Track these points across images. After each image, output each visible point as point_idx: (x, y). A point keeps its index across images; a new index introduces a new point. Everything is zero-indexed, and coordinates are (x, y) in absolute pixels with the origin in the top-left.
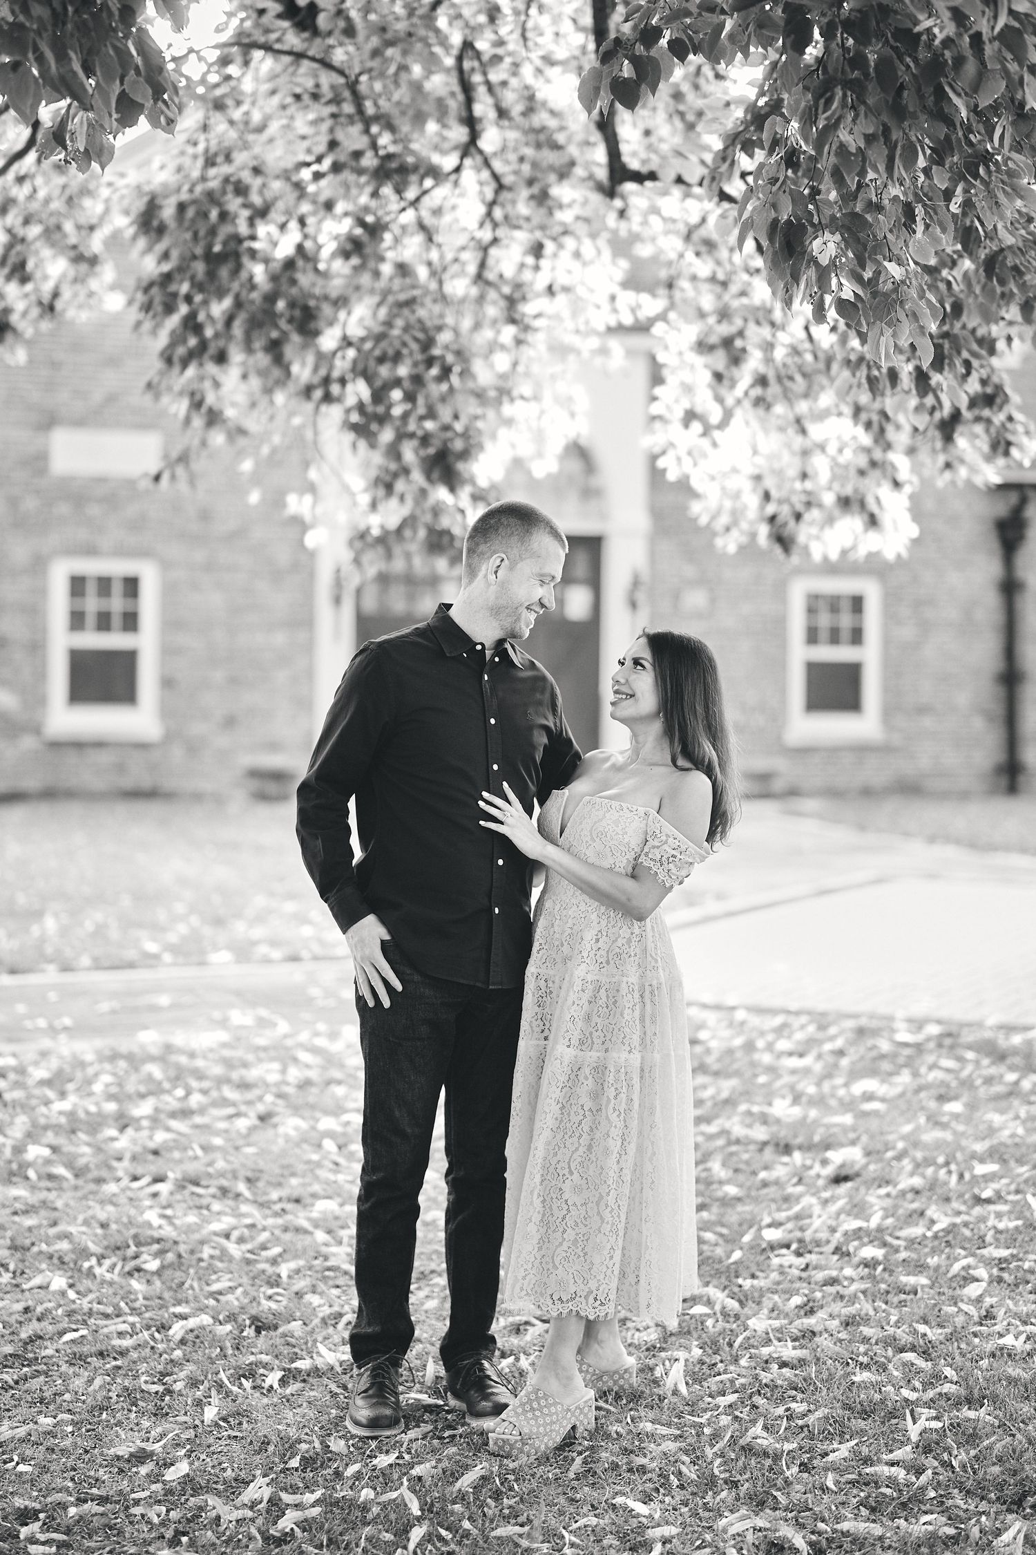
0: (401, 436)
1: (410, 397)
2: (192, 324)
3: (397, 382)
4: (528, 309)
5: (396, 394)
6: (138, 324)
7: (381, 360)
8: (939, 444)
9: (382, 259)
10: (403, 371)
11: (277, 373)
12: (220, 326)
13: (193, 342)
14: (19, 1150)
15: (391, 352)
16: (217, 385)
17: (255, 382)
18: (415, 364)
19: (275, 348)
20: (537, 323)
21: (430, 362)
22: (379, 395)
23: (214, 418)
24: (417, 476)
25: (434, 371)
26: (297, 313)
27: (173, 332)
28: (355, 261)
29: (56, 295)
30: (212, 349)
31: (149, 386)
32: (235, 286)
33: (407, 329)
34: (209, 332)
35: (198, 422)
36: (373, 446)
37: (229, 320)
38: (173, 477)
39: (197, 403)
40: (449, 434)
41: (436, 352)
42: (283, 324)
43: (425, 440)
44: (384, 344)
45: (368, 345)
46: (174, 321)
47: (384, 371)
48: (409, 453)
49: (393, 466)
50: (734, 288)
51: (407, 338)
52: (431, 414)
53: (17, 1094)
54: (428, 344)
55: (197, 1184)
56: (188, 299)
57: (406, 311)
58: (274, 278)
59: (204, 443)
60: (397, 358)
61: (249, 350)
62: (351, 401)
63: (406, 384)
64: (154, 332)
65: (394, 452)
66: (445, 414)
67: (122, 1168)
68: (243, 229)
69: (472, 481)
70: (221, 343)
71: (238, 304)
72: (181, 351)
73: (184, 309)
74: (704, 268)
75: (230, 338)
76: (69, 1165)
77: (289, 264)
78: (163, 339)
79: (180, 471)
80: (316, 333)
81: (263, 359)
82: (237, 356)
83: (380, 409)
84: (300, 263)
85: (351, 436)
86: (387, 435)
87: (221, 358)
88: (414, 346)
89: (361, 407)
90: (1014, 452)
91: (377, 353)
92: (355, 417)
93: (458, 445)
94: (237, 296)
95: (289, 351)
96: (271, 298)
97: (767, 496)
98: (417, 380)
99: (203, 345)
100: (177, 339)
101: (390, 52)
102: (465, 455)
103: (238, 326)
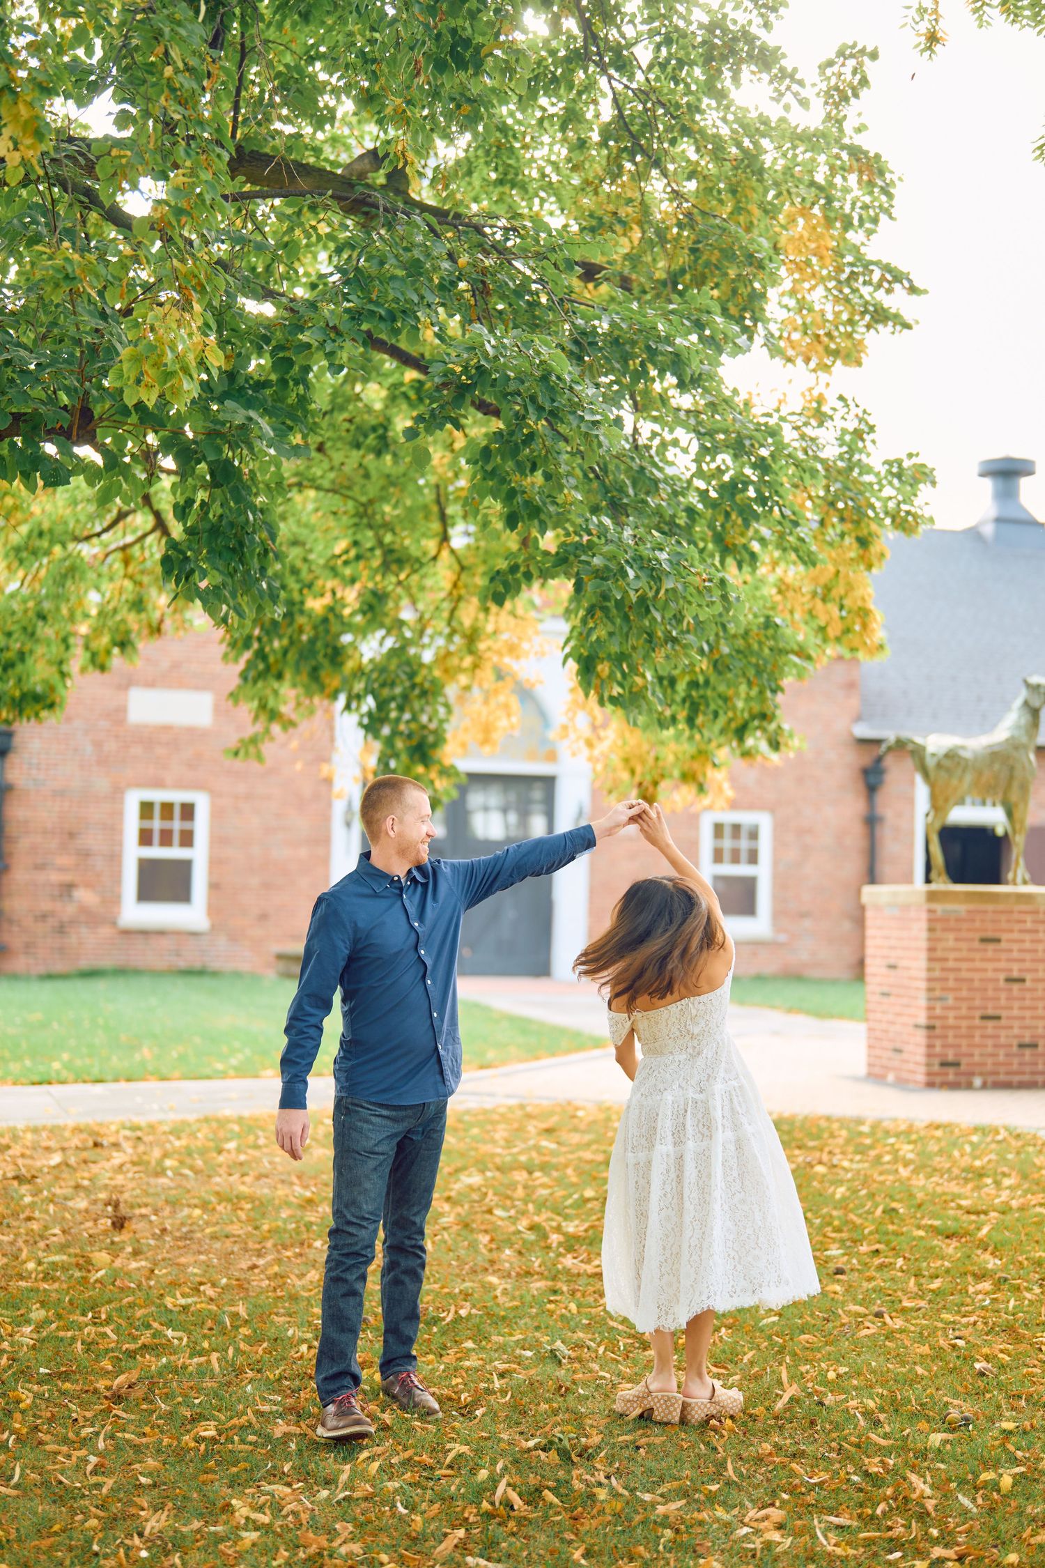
0: (395, 733)
1: (401, 709)
2: (261, 655)
3: (393, 698)
4: (482, 646)
5: (393, 705)
6: (225, 656)
7: (383, 685)
8: (734, 744)
9: (386, 615)
10: (398, 690)
11: (314, 686)
12: (279, 656)
13: (261, 666)
14: (160, 1162)
15: (389, 679)
16: (276, 693)
17: (300, 690)
18: (405, 688)
19: (315, 674)
20: (488, 654)
21: (413, 686)
22: (382, 705)
23: (274, 715)
24: (404, 757)
25: (417, 692)
26: (329, 651)
27: (248, 662)
28: (369, 616)
29: (161, 621)
30: (274, 671)
31: (231, 694)
32: (289, 631)
33: (399, 666)
34: (272, 659)
35: (263, 718)
36: (377, 736)
37: (285, 652)
38: (247, 753)
39: (263, 706)
40: (426, 732)
41: (418, 680)
42: (320, 658)
43: (410, 736)
44: (384, 676)
45: (375, 675)
46: (248, 655)
47: (386, 692)
48: (400, 744)
49: (389, 752)
51: (400, 671)
52: (414, 718)
53: (151, 1138)
54: (412, 675)
56: (259, 639)
58: (315, 628)
59: (267, 731)
60: (393, 684)
61: (297, 670)
62: (364, 709)
63: (399, 700)
64: (236, 660)
65: (389, 742)
66: (424, 719)
67: (222, 1171)
68: (296, 596)
69: (439, 762)
70: (280, 666)
71: (292, 642)
72: (252, 674)
73: (256, 645)
75: (285, 663)
76: (192, 1168)
77: (325, 620)
78: (241, 665)
79: (252, 749)
80: (340, 663)
81: (306, 677)
82: (288, 675)
83: (383, 715)
84: (331, 617)
85: (362, 732)
86: (386, 731)
87: (280, 676)
88: (404, 677)
89: (370, 714)
90: (782, 748)
91: (381, 680)
92: (366, 721)
93: (431, 739)
94: (291, 638)
95: (323, 673)
96: (312, 641)
97: (633, 772)
98: (405, 697)
99: (268, 669)
100: (250, 664)
101: (392, 490)
102: (435, 745)
103: (292, 656)
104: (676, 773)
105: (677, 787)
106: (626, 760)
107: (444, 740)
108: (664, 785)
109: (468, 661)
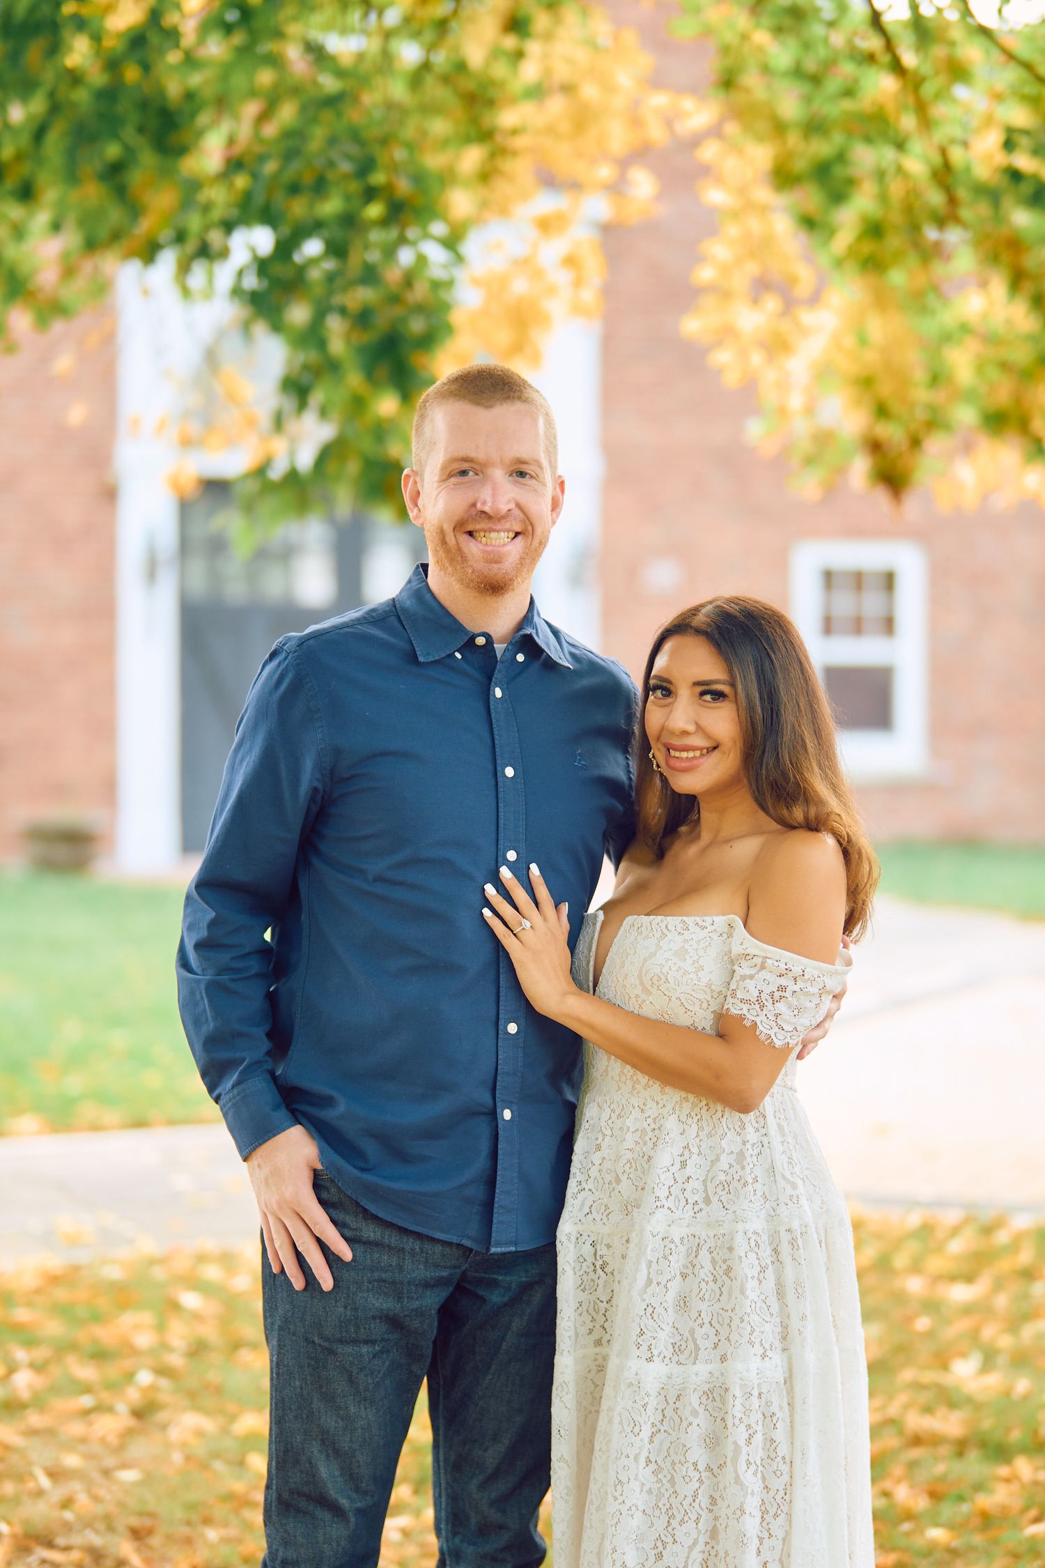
0: (324, 312)
1: (336, 250)
3: (317, 226)
7: (294, 189)
9: (283, 37)
10: (331, 206)
12: (25, 140)
15: (308, 179)
16: (18, 233)
18: (348, 198)
19: (114, 173)
20: (520, 141)
21: (370, 194)
22: (287, 247)
23: (16, 286)
24: (352, 376)
26: (151, 117)
28: (238, 38)
30: (13, 178)
32: (49, 80)
33: (332, 141)
36: (277, 326)
37: (39, 133)
40: (396, 311)
41: (380, 177)
42: (129, 133)
43: (363, 318)
44: (295, 167)
45: (270, 167)
47: (298, 208)
49: (312, 356)
50: (833, 85)
51: (334, 154)
54: (366, 166)
55: (50, 1545)
57: (327, 115)
58: (113, 65)
60: (320, 187)
63: (331, 229)
65: (310, 337)
66: (394, 276)
70: (25, 169)
71: (55, 107)
74: (782, 55)
75: (39, 161)
80: (181, 151)
81: (93, 192)
82: (50, 194)
83: (291, 270)
84: (154, 38)
85: (243, 313)
86: (299, 314)
87: (26, 193)
88: (346, 168)
89: (259, 265)
91: (286, 178)
92: (251, 282)
93: (417, 326)
94: (52, 95)
95: (136, 177)
98: (349, 221)
103: (54, 142)
104: (966, 415)
105: (968, 448)
106: (866, 383)
107: (448, 329)
108: (935, 444)
109: (471, 158)
